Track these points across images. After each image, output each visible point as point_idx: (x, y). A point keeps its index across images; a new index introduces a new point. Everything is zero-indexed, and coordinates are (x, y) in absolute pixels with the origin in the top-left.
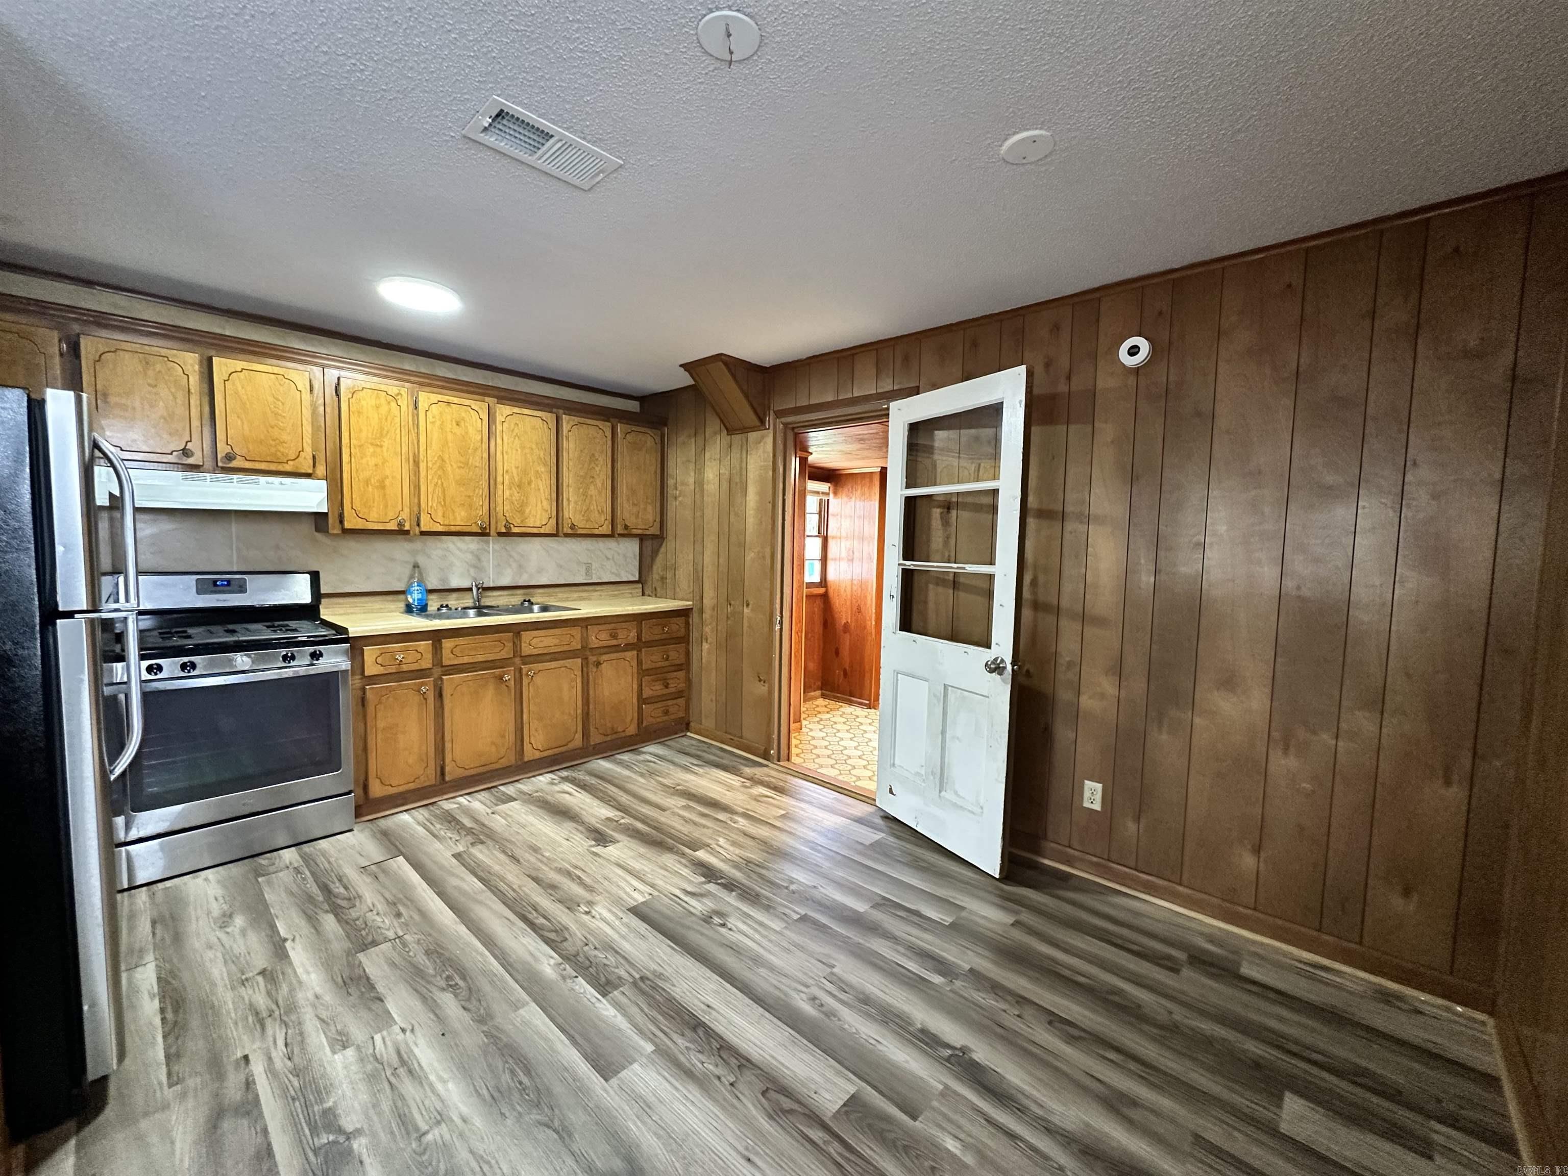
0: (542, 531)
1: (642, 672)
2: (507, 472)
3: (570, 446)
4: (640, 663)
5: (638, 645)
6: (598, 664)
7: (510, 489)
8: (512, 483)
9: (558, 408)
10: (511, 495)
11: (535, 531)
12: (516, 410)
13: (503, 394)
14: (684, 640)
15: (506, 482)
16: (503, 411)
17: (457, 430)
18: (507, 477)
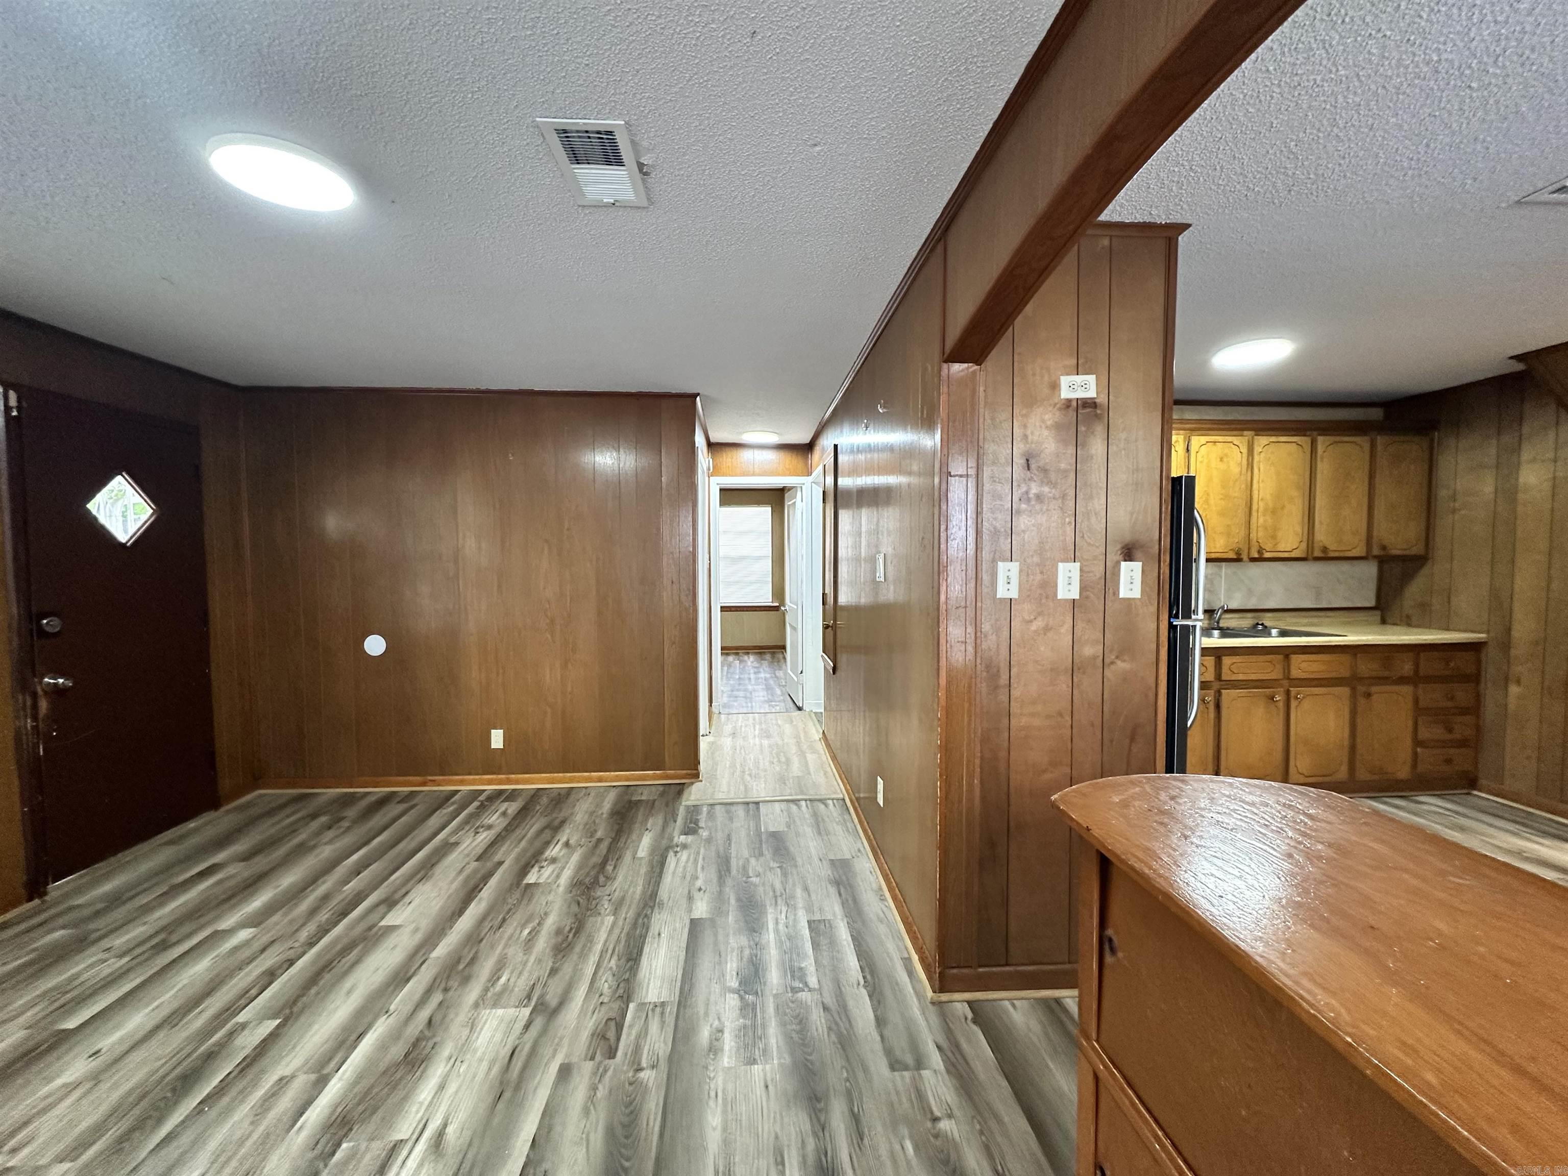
0: (1293, 555)
1: (1419, 711)
2: (1262, 499)
3: (1324, 468)
4: (1416, 701)
5: (1414, 680)
6: (1368, 695)
7: (1264, 515)
8: (1266, 510)
9: (1311, 430)
10: (1265, 521)
11: (1286, 555)
12: (1273, 439)
13: (1260, 426)
14: (1474, 678)
15: (1261, 509)
16: (1262, 441)
17: (1222, 466)
18: (1261, 504)
